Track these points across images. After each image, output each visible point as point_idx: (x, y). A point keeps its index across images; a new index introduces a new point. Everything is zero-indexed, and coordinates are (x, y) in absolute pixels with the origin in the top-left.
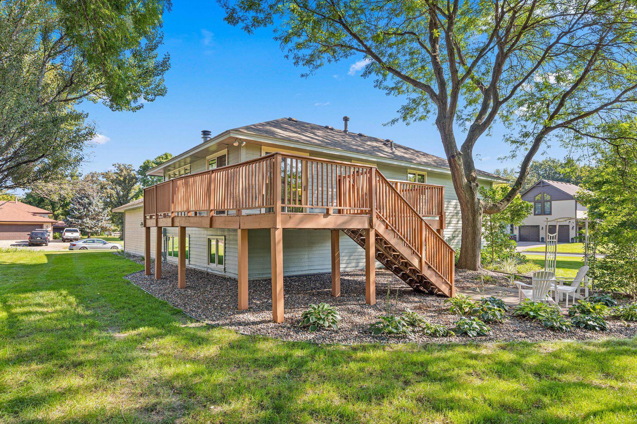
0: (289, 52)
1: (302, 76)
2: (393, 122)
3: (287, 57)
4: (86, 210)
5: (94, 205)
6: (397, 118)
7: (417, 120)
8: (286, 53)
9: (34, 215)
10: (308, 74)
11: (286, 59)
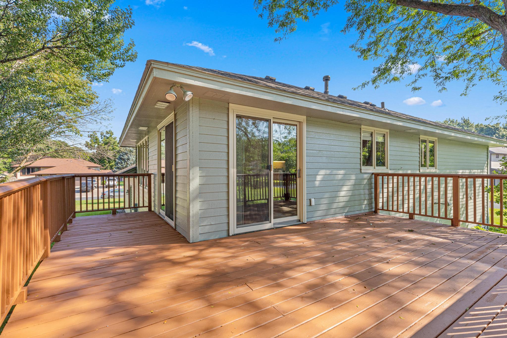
0: (263, 10)
1: (276, 40)
2: (364, 85)
3: (261, 16)
4: (126, 163)
5: (131, 160)
6: (368, 81)
7: (388, 83)
8: (260, 12)
9: (89, 169)
10: (282, 38)
11: (260, 18)
